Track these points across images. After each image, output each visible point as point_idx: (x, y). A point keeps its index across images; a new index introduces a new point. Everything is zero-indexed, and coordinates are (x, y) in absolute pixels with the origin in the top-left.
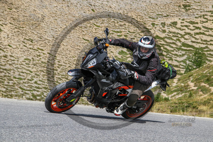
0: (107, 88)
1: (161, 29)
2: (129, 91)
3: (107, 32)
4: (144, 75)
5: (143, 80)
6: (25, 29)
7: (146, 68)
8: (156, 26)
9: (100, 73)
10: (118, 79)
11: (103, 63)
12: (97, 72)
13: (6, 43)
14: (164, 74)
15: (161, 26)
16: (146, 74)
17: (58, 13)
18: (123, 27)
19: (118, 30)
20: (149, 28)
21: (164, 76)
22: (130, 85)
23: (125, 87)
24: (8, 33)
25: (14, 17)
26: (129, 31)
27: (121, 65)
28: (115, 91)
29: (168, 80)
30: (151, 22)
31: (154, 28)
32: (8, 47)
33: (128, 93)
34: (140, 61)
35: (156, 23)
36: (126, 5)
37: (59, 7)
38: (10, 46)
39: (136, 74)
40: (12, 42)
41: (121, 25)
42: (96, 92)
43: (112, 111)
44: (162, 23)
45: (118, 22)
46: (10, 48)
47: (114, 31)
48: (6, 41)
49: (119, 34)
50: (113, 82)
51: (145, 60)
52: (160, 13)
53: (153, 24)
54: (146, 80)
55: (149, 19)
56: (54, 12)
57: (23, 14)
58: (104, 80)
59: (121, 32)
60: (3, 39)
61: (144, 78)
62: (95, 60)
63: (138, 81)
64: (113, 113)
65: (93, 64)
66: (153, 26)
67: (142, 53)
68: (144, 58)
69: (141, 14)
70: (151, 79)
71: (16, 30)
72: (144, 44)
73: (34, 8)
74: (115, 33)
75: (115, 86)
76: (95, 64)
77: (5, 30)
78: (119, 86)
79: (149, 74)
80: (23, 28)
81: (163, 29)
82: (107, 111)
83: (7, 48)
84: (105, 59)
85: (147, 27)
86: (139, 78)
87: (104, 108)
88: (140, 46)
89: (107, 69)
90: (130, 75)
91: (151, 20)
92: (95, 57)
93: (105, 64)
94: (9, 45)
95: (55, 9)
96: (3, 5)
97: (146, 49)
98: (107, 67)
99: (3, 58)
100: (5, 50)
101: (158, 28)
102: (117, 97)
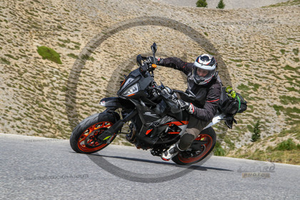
0: (152, 124)
1: (292, 58)
2: (182, 127)
3: (154, 48)
4: (202, 107)
5: (201, 115)
6: (121, 57)
7: (205, 99)
8: (286, 53)
9: (144, 104)
10: (168, 112)
11: (147, 90)
12: (140, 102)
13: (99, 75)
14: (230, 107)
15: (293, 54)
16: (205, 107)
17: (163, 37)
18: (244, 55)
19: (238, 58)
20: (278, 55)
21: (230, 109)
22: (184, 120)
23: (177, 123)
24: (102, 62)
25: (109, 43)
26: (251, 60)
27: (172, 93)
28: (163, 128)
29: (235, 114)
30: (280, 49)
31: (283, 56)
32: (102, 80)
33: (181, 130)
34: (196, 87)
35: (286, 50)
36: (248, 27)
37: (163, 30)
38: (104, 79)
39: (191, 106)
40: (107, 73)
41: (241, 53)
42: (137, 128)
43: (158, 154)
44: (294, 50)
45: (237, 49)
46: (104, 81)
47: (232, 60)
48: (99, 73)
49: (238, 63)
50: (160, 116)
51: (203, 86)
52: (292, 37)
53: (283, 51)
54: (204, 114)
55: (277, 45)
56: (158, 37)
57: (120, 40)
58: (148, 114)
59: (241, 61)
60: (96, 70)
61: (202, 112)
62: (136, 86)
63: (195, 115)
64: (161, 156)
65: (134, 91)
66: (283, 53)
67: (199, 77)
68: (201, 83)
69: (267, 38)
70: (211, 113)
71: (111, 59)
72: (202, 64)
73: (133, 32)
74: (234, 63)
75: (163, 121)
76: (137, 91)
77: (99, 60)
78: (169, 120)
79: (208, 106)
80: (119, 56)
81: (295, 57)
82: (152, 153)
83: (100, 81)
84: (150, 85)
85: (275, 55)
86: (195, 111)
87: (149, 150)
88: (197, 68)
89: (154, 99)
90: (184, 108)
91: (280, 45)
92: (137, 82)
93: (150, 92)
94: (102, 78)
95: (159, 33)
96: (97, 29)
97: (204, 71)
98: (152, 96)
99: (96, 93)
100: (98, 83)
101: (288, 56)
102: (167, 135)
